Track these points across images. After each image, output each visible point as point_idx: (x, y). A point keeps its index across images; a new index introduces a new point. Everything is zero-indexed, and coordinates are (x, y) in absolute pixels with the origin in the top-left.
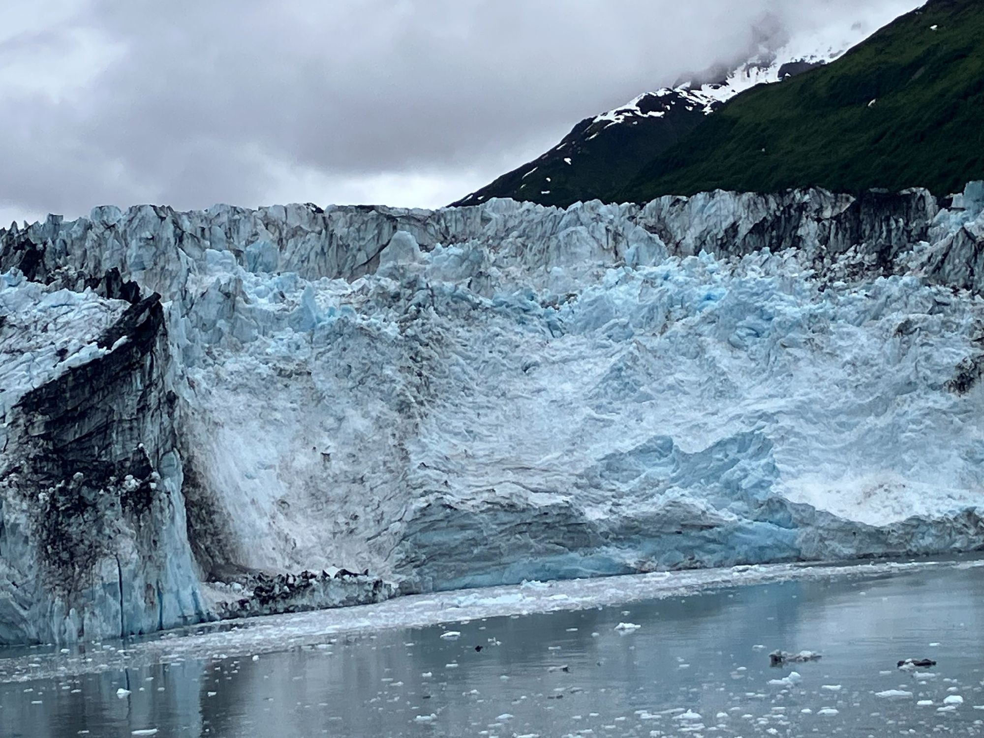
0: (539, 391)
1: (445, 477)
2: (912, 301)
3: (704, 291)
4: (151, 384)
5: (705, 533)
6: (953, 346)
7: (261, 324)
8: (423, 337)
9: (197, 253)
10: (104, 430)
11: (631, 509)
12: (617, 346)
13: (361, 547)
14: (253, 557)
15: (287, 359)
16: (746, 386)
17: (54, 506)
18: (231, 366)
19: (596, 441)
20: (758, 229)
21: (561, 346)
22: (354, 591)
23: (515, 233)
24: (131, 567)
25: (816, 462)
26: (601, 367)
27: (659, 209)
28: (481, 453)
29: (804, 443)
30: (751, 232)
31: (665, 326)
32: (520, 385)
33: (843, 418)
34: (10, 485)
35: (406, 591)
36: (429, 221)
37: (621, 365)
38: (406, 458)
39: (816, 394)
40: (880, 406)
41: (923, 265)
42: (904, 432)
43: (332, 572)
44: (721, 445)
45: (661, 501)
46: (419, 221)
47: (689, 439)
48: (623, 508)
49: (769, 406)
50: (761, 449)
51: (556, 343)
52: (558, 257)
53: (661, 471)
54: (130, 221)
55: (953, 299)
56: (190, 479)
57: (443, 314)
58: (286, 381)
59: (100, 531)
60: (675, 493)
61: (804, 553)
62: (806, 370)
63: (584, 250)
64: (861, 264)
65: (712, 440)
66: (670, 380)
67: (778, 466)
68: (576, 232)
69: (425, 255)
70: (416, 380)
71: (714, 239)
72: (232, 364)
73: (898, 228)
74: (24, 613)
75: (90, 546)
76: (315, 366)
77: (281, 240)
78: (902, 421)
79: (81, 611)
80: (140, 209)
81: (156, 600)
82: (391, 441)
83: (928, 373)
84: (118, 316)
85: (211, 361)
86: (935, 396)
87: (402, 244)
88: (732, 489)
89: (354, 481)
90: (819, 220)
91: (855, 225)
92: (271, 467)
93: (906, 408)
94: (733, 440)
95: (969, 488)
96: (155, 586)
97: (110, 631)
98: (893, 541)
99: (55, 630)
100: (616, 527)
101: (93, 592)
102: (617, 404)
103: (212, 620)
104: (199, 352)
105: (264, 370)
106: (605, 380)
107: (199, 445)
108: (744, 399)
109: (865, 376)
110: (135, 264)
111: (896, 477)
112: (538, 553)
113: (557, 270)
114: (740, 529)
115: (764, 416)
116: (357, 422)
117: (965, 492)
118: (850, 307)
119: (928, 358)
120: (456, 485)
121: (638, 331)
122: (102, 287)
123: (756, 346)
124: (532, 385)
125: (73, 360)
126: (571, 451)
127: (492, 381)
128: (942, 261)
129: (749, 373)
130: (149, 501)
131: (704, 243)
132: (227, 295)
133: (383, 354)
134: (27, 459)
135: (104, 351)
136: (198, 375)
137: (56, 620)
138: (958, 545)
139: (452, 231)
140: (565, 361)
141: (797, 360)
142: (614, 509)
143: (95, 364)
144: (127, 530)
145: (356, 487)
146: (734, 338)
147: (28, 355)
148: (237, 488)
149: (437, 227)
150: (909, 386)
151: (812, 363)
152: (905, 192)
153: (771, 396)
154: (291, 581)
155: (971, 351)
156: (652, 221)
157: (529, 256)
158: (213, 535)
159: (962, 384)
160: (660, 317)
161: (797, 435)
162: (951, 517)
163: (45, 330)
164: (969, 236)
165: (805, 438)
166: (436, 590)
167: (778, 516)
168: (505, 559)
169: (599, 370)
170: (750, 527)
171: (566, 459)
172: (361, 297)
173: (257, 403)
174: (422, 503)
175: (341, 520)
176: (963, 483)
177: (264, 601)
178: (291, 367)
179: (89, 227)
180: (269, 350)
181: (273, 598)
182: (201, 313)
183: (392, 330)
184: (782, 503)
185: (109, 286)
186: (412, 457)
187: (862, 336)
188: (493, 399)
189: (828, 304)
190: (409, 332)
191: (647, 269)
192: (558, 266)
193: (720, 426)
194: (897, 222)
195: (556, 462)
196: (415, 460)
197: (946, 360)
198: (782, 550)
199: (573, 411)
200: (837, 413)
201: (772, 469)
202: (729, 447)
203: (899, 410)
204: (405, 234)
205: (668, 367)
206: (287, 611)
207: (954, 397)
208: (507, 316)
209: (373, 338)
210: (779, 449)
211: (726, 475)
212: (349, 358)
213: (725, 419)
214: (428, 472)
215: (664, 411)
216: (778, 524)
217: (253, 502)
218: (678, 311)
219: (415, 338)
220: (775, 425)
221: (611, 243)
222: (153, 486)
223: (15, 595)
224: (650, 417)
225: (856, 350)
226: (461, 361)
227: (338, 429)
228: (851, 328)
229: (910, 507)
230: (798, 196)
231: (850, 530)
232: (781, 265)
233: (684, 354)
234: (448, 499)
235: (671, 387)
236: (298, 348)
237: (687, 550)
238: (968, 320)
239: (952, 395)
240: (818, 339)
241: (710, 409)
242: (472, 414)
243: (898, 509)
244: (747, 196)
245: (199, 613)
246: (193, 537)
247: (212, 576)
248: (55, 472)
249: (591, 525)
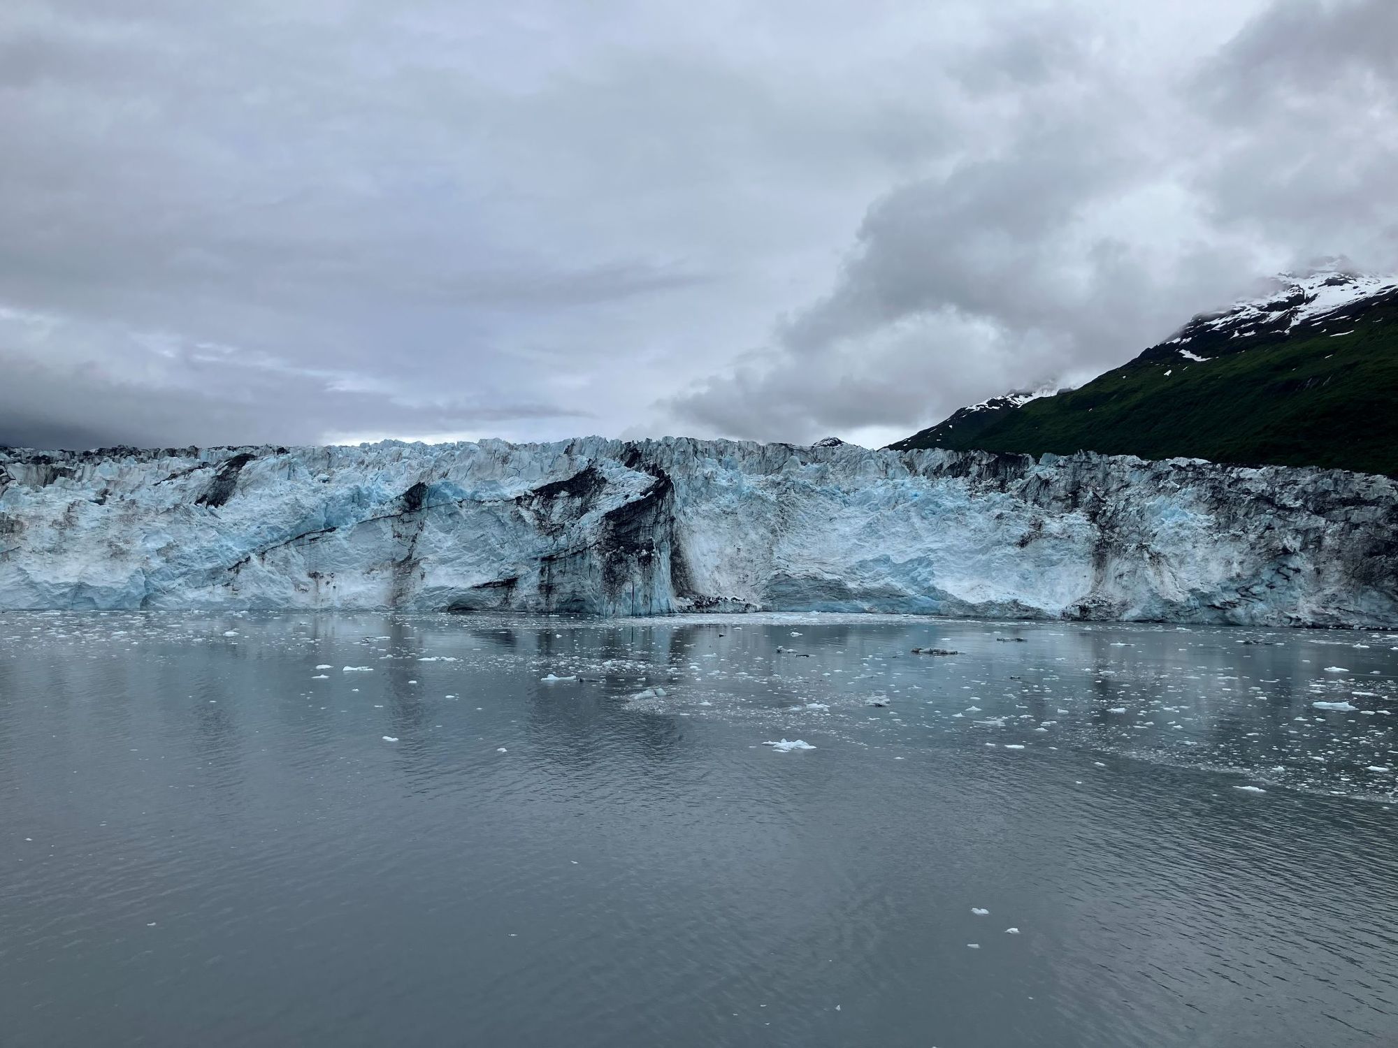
0: (835, 530)
1: (788, 563)
2: (1005, 504)
3: (914, 492)
4: (661, 512)
5: (900, 599)
6: (1020, 526)
7: (719, 491)
8: (786, 502)
9: (702, 459)
10: (637, 529)
11: (869, 585)
12: (872, 513)
13: (748, 589)
14: (701, 588)
15: (728, 507)
16: (926, 536)
17: (611, 560)
18: (703, 507)
19: (856, 554)
20: (952, 467)
21: (848, 511)
22: (737, 607)
23: (844, 461)
24: (638, 587)
25: (952, 572)
26: (863, 522)
27: (912, 454)
28: (806, 554)
29: (948, 564)
30: (948, 468)
31: (895, 506)
32: (828, 526)
33: (967, 554)
34: (595, 549)
35: (765, 610)
36: (809, 452)
37: (872, 522)
38: (772, 553)
39: (955, 542)
40: (984, 550)
41: (1017, 488)
42: (993, 563)
43: (729, 599)
44: (911, 561)
45: (882, 582)
46: (804, 452)
47: (897, 557)
48: (865, 584)
49: (934, 546)
50: (928, 564)
51: (846, 510)
52: (860, 472)
53: (883, 569)
54: (676, 444)
55: (1024, 505)
56: (676, 554)
57: (798, 493)
58: (726, 516)
59: (628, 571)
60: (888, 579)
61: (942, 612)
62: (953, 531)
63: (872, 470)
64: (992, 486)
65: (908, 559)
66: (893, 530)
67: (935, 572)
68: (869, 462)
69: (803, 467)
70: (781, 520)
71: (932, 470)
72: (705, 507)
73: (1010, 472)
74: (596, 601)
75: (623, 577)
76: (739, 510)
77: (744, 456)
78: (993, 558)
79: (615, 603)
80: (681, 438)
81: (649, 602)
82: (766, 546)
83: (1007, 537)
84: (653, 483)
85: (695, 505)
86: (1009, 548)
87: (793, 462)
88: (914, 580)
89: (749, 561)
90: (979, 465)
91: (995, 468)
92: (715, 552)
93: (996, 552)
94: (916, 559)
95: (1020, 590)
96: (648, 596)
97: (626, 612)
98: (979, 610)
99: (604, 609)
100: (861, 592)
101: (621, 596)
102: (868, 539)
103: (674, 612)
104: (690, 500)
105: (717, 510)
106: (864, 527)
107: (683, 539)
108: (925, 542)
109: (979, 536)
110: (676, 462)
111: (988, 583)
112: (826, 600)
113: (858, 478)
114: (915, 598)
115: (931, 550)
116: (753, 536)
117: (1017, 592)
118: (977, 505)
119: (1008, 531)
120: (792, 566)
121: (882, 508)
122: (650, 471)
123: (933, 519)
124: (832, 527)
125: (630, 500)
126: (845, 558)
127: (816, 524)
128: (1026, 488)
129: (928, 530)
130: (650, 561)
131: (927, 471)
132: (706, 478)
133: (767, 508)
134: (604, 539)
135: (643, 497)
136: (688, 510)
137: (605, 605)
138: (1008, 615)
139: (819, 457)
140: (848, 518)
141: (949, 526)
142: (861, 584)
143: (638, 502)
144: (639, 571)
145: (748, 564)
146: (923, 514)
147: (613, 496)
148: (698, 559)
149: (812, 455)
150: (999, 543)
151: (957, 528)
152: (1020, 455)
153: (936, 541)
154: (711, 600)
155: (1028, 529)
156: (907, 460)
157: (847, 471)
158: (684, 577)
159: (1023, 544)
160: (893, 502)
161: (945, 559)
162: (1006, 602)
163: (623, 486)
164: (1039, 478)
165: (948, 562)
166: (779, 611)
167: (932, 594)
168: (810, 601)
169: (862, 523)
170: (919, 598)
171: (842, 561)
172: (765, 483)
173: (712, 524)
174: (775, 573)
175: (741, 576)
176: (1017, 588)
177: (698, 607)
178: (729, 510)
179: (660, 445)
180: (720, 502)
181: (702, 606)
182: (695, 484)
183: (773, 498)
184: (934, 589)
185: (653, 471)
186: (775, 553)
187: (980, 518)
188: (815, 532)
189: (967, 502)
190: (780, 499)
191: (897, 481)
192: (859, 476)
193: (912, 552)
194: (1010, 469)
195: (837, 562)
196: (776, 555)
197: (1016, 533)
198: (932, 609)
199: (848, 540)
200: (964, 552)
201: (932, 574)
202: (915, 562)
203: (992, 553)
204: (796, 458)
205: (894, 524)
206: (707, 612)
207: (1018, 549)
208: (826, 496)
209: (764, 501)
210: (936, 565)
211: (912, 574)
212: (753, 509)
213: (915, 550)
214: (780, 560)
215: (889, 543)
216: (932, 598)
217: (704, 566)
218: (901, 500)
219: (783, 502)
220: (936, 555)
221: (885, 468)
222: (653, 555)
223: (593, 594)
224: (882, 546)
225: (976, 524)
226: (803, 514)
227: (745, 538)
228: (976, 514)
229: (989, 596)
230: (972, 453)
231: (961, 604)
232: (956, 483)
233: (901, 520)
234: (787, 572)
235: (893, 533)
236: (733, 502)
237: (891, 605)
238: (1029, 515)
239: (1017, 548)
240: (960, 518)
241: (909, 545)
242: (804, 537)
243: (984, 597)
244: (949, 452)
245: (669, 609)
246: (674, 579)
247: (680, 594)
248: (615, 546)
249: (849, 590)
